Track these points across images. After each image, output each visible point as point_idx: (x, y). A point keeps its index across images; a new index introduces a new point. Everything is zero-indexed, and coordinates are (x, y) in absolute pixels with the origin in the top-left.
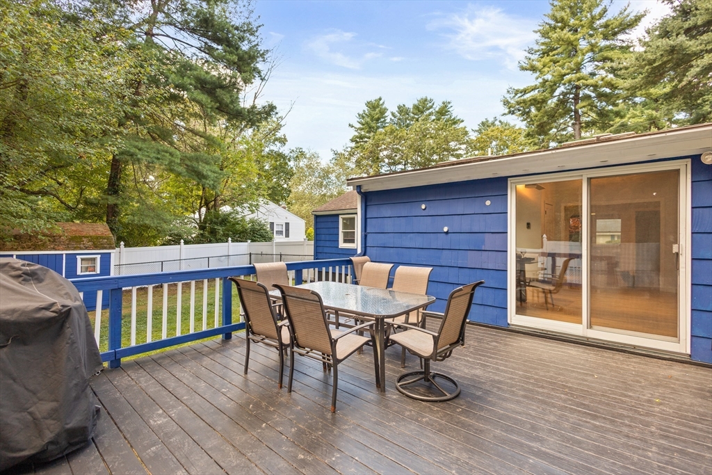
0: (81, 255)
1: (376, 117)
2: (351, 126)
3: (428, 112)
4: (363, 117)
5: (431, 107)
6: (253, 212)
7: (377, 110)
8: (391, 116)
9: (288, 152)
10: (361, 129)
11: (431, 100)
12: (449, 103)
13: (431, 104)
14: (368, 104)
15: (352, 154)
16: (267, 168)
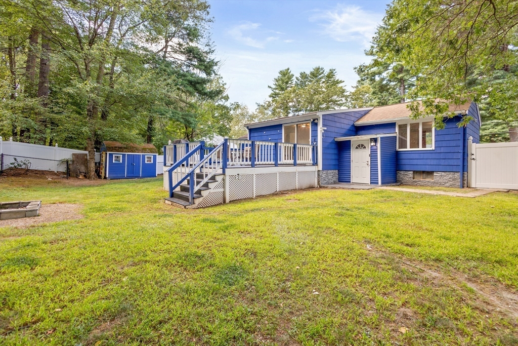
0: (147, 155)
1: (286, 81)
2: (269, 87)
3: (320, 77)
4: (277, 81)
5: (322, 73)
6: (211, 139)
7: (286, 76)
8: (296, 80)
9: (230, 105)
10: (276, 89)
11: (322, 69)
12: (334, 70)
13: (321, 71)
14: (281, 72)
15: (269, 106)
16: (216, 115)
